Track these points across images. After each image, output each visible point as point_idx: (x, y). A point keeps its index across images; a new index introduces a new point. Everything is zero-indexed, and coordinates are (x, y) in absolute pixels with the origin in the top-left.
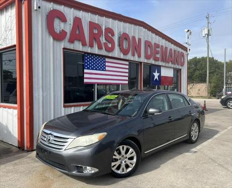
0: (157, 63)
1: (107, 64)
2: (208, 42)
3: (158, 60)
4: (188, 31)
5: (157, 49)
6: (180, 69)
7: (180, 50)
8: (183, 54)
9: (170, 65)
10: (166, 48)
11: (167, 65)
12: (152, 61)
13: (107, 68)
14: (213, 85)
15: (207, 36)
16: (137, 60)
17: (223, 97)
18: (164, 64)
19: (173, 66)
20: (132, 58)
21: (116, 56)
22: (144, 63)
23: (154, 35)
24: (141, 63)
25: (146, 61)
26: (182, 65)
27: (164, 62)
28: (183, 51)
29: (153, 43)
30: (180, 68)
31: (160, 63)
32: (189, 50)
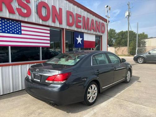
0: (79, 30)
1: (22, 28)
2: (129, 20)
3: (81, 28)
4: (107, 6)
5: (79, 19)
6: (102, 36)
7: (101, 21)
8: (104, 24)
9: (92, 32)
10: (88, 19)
11: (89, 32)
12: (74, 28)
13: (23, 32)
14: (131, 47)
15: (128, 17)
16: (58, 26)
17: (135, 56)
18: (86, 31)
19: (94, 33)
20: (53, 25)
21: (34, 21)
22: (65, 29)
23: (76, 7)
24: (63, 29)
25: (68, 28)
26: (103, 32)
27: (86, 29)
28: (103, 22)
29: (74, 13)
30: (101, 34)
31: (82, 30)
32: (109, 21)
